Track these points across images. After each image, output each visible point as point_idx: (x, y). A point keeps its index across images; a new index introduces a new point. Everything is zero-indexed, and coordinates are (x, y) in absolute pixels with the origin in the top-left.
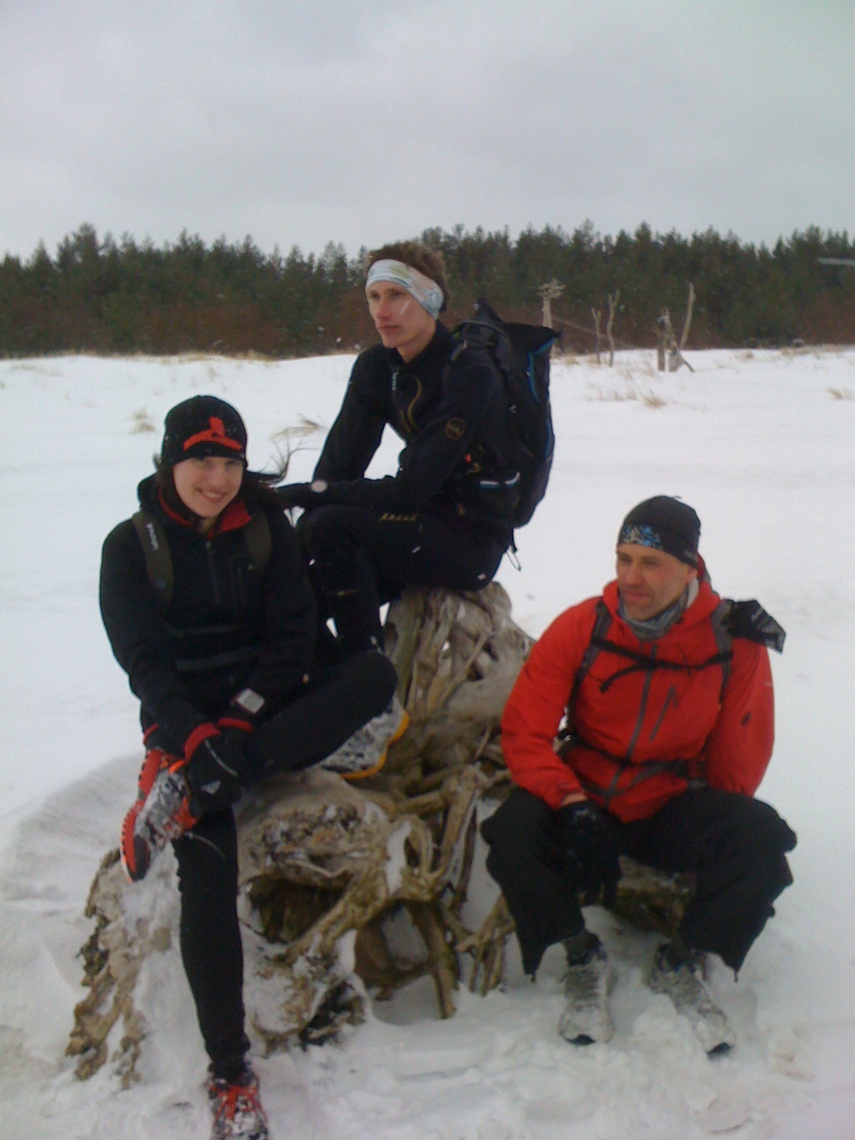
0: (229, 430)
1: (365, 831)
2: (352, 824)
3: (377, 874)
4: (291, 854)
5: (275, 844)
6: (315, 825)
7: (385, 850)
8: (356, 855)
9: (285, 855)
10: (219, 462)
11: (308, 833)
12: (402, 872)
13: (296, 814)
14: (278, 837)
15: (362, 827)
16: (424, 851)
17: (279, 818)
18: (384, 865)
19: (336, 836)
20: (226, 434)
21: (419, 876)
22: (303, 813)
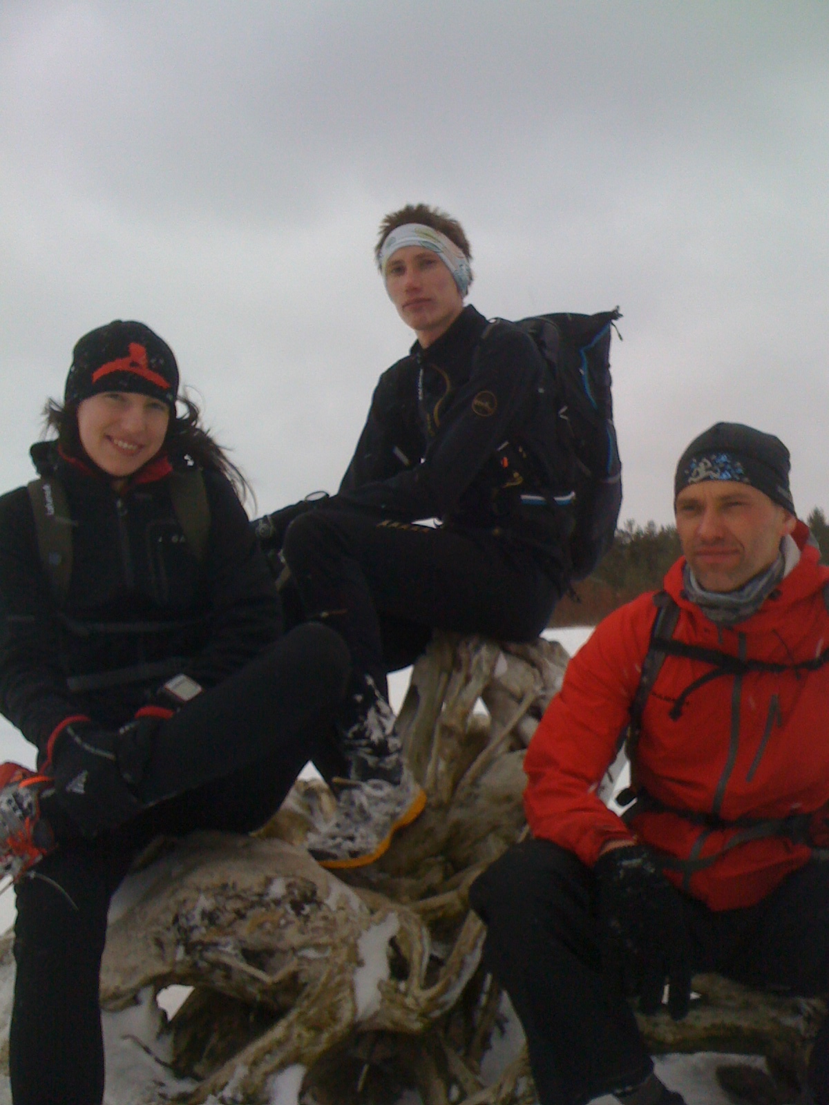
0: (153, 361)
1: (325, 918)
2: (307, 909)
3: (340, 984)
4: (216, 944)
5: (192, 929)
6: (253, 905)
7: (354, 948)
8: (311, 953)
9: (206, 946)
10: (137, 401)
11: (240, 915)
12: (380, 985)
13: (225, 886)
14: (197, 919)
15: (321, 914)
16: (416, 957)
17: (198, 890)
18: (354, 972)
19: (283, 922)
20: (150, 366)
21: (406, 994)
22: (234, 885)
